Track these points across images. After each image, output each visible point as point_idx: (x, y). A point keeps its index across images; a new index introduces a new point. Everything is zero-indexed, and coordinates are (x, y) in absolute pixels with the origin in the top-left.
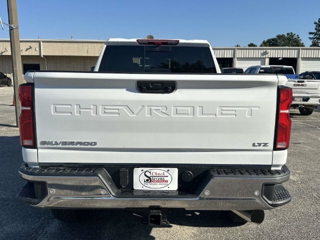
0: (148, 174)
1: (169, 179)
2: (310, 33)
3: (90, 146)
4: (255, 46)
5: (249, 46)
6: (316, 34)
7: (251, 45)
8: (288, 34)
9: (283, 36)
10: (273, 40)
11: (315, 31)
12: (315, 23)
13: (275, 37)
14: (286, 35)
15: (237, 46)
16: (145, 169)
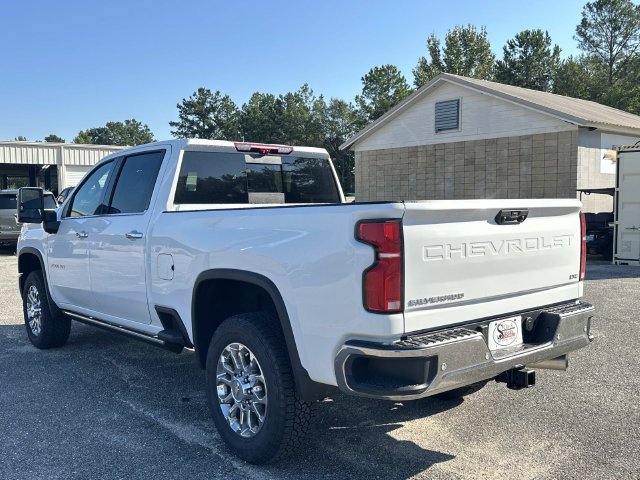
0: (501, 329)
1: (514, 331)
2: (172, 124)
3: (456, 301)
4: (60, 141)
5: (48, 140)
6: (182, 126)
7: (52, 139)
8: (128, 122)
9: (118, 125)
10: (100, 131)
11: (180, 121)
12: (179, 107)
13: (103, 126)
14: (125, 124)
15: (20, 139)
16: (498, 322)
